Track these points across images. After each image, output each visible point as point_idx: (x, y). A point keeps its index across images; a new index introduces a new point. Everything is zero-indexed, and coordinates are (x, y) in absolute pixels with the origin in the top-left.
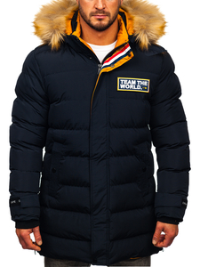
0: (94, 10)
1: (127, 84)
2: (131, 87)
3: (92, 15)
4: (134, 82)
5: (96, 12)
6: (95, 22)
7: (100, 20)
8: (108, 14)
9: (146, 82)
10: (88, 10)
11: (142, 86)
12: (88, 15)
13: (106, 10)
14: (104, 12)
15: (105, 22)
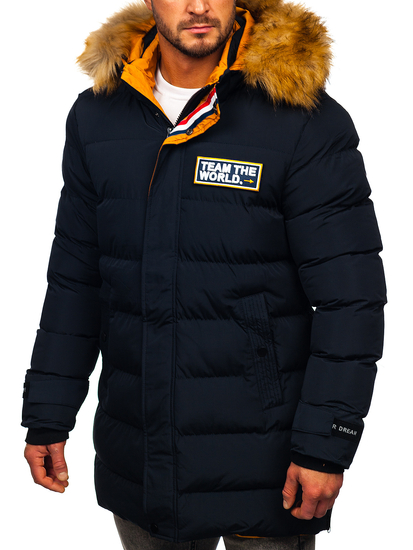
0: (187, 17)
1: (214, 172)
2: (221, 177)
3: (183, 27)
4: (227, 169)
5: (191, 21)
6: (189, 41)
7: (200, 36)
8: (215, 23)
9: (252, 169)
10: (174, 18)
11: (243, 177)
12: (174, 28)
13: (211, 14)
14: (207, 20)
15: (211, 40)
